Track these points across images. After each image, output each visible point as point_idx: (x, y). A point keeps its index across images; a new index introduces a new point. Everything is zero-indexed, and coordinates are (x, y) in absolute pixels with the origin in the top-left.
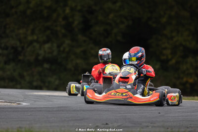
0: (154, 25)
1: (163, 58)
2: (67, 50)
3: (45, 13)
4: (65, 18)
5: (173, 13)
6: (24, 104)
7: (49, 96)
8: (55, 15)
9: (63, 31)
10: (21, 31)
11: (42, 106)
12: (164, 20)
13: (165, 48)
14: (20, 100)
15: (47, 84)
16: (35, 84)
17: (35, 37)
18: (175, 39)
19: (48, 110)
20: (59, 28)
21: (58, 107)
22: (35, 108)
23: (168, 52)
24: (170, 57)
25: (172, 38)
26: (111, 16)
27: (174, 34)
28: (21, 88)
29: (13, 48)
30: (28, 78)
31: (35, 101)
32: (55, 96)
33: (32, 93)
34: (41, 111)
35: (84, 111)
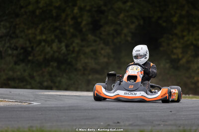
0: (164, 24)
1: (174, 57)
2: (77, 49)
3: (54, 13)
4: (74, 18)
5: (184, 13)
6: (35, 103)
7: (60, 95)
8: (63, 15)
9: (72, 30)
10: (30, 31)
11: (53, 106)
12: (175, 19)
13: (176, 48)
14: (31, 99)
15: (57, 84)
16: (45, 84)
17: (44, 37)
18: (186, 39)
19: (59, 109)
20: (67, 28)
21: (69, 107)
22: (46, 108)
23: (179, 51)
24: (180, 56)
25: (183, 37)
26: (122, 16)
27: (185, 33)
28: (32, 88)
29: (22, 48)
30: (38, 79)
31: (46, 101)
32: (66, 96)
33: (42, 93)
34: (52, 110)
35: (95, 110)
